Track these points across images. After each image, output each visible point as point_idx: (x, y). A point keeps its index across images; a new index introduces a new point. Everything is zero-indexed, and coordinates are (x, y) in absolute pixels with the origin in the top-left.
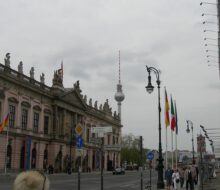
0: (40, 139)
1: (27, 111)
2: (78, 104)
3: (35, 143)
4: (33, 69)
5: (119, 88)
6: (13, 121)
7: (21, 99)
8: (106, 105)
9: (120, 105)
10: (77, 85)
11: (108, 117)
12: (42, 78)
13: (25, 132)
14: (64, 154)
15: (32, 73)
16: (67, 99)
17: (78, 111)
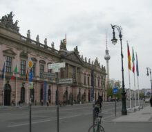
0: (52, 84)
1: (43, 66)
2: (77, 61)
3: (50, 86)
4: (46, 39)
5: (107, 52)
6: (34, 72)
7: (38, 59)
8: (96, 61)
10: (76, 49)
11: (97, 69)
12: (53, 45)
13: (42, 80)
14: (69, 92)
15: (46, 42)
16: (70, 57)
17: (77, 65)
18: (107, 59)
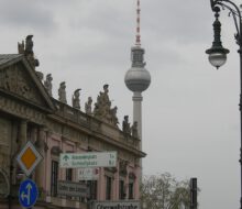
5: (138, 56)
8: (104, 99)
9: (138, 100)
10: (27, 48)
17: (30, 115)
18: (138, 85)
